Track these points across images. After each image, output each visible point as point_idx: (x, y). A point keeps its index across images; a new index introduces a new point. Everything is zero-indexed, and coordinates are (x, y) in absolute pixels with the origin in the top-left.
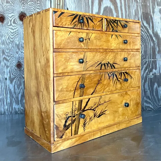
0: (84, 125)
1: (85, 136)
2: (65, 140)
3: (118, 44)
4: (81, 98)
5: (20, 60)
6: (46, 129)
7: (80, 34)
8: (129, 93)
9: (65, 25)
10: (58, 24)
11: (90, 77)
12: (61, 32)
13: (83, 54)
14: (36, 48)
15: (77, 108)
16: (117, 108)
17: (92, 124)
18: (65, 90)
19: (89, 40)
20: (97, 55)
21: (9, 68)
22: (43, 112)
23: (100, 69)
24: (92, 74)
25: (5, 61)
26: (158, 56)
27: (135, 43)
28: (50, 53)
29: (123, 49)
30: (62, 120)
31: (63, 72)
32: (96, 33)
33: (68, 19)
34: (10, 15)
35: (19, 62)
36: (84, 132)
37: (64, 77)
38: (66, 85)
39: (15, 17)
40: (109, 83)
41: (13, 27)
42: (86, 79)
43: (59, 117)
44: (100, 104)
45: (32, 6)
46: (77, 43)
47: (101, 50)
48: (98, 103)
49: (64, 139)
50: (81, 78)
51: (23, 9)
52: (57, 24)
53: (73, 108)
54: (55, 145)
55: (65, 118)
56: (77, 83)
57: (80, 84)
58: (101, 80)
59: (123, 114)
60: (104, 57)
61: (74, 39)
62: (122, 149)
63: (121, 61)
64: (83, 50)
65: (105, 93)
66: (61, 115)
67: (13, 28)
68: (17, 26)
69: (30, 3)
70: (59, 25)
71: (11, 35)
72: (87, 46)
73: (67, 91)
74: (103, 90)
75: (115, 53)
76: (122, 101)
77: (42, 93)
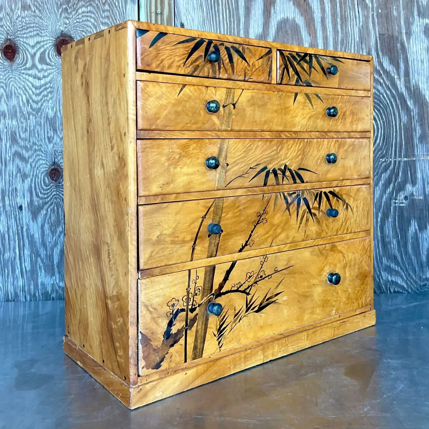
0: (220, 331)
1: (222, 361)
2: (168, 373)
3: (312, 119)
4: (212, 261)
5: (56, 160)
6: (117, 344)
7: (209, 91)
8: (340, 246)
9: (170, 67)
10: (149, 63)
11: (237, 205)
12: (159, 85)
13: (219, 145)
14: (94, 128)
15: (200, 288)
16: (309, 287)
17: (242, 329)
18: (168, 239)
19: (234, 108)
20: (255, 146)
21: (29, 179)
22: (111, 298)
23: (263, 184)
24: (241, 197)
25: (17, 161)
26: (420, 150)
27: (357, 114)
28: (129, 142)
29: (326, 130)
30: (160, 320)
31: (164, 192)
32: (253, 89)
33: (177, 51)
34: (32, 42)
35: (54, 163)
36: (220, 350)
37: (166, 204)
38: (170, 228)
39: (46, 47)
40: (287, 222)
41: (39, 72)
42: (224, 210)
43: (151, 312)
44: (264, 276)
45: (89, 18)
46: (202, 115)
47: (267, 135)
48: (258, 275)
49: (166, 370)
50: (212, 209)
51: (66, 24)
52: (148, 65)
53: (189, 286)
54: (140, 387)
55: (169, 314)
56: (200, 220)
57: (210, 225)
58: (265, 212)
59: (325, 304)
60: (275, 152)
61: (193, 103)
62: (319, 400)
63: (321, 162)
64: (219, 133)
65: (276, 248)
66: (158, 308)
67: (41, 75)
68: (50, 69)
69: (84, 9)
70: (153, 67)
71: (33, 93)
72: (228, 122)
73: (173, 242)
74: (270, 240)
75: (304, 141)
76: (322, 270)
77: (109, 247)
